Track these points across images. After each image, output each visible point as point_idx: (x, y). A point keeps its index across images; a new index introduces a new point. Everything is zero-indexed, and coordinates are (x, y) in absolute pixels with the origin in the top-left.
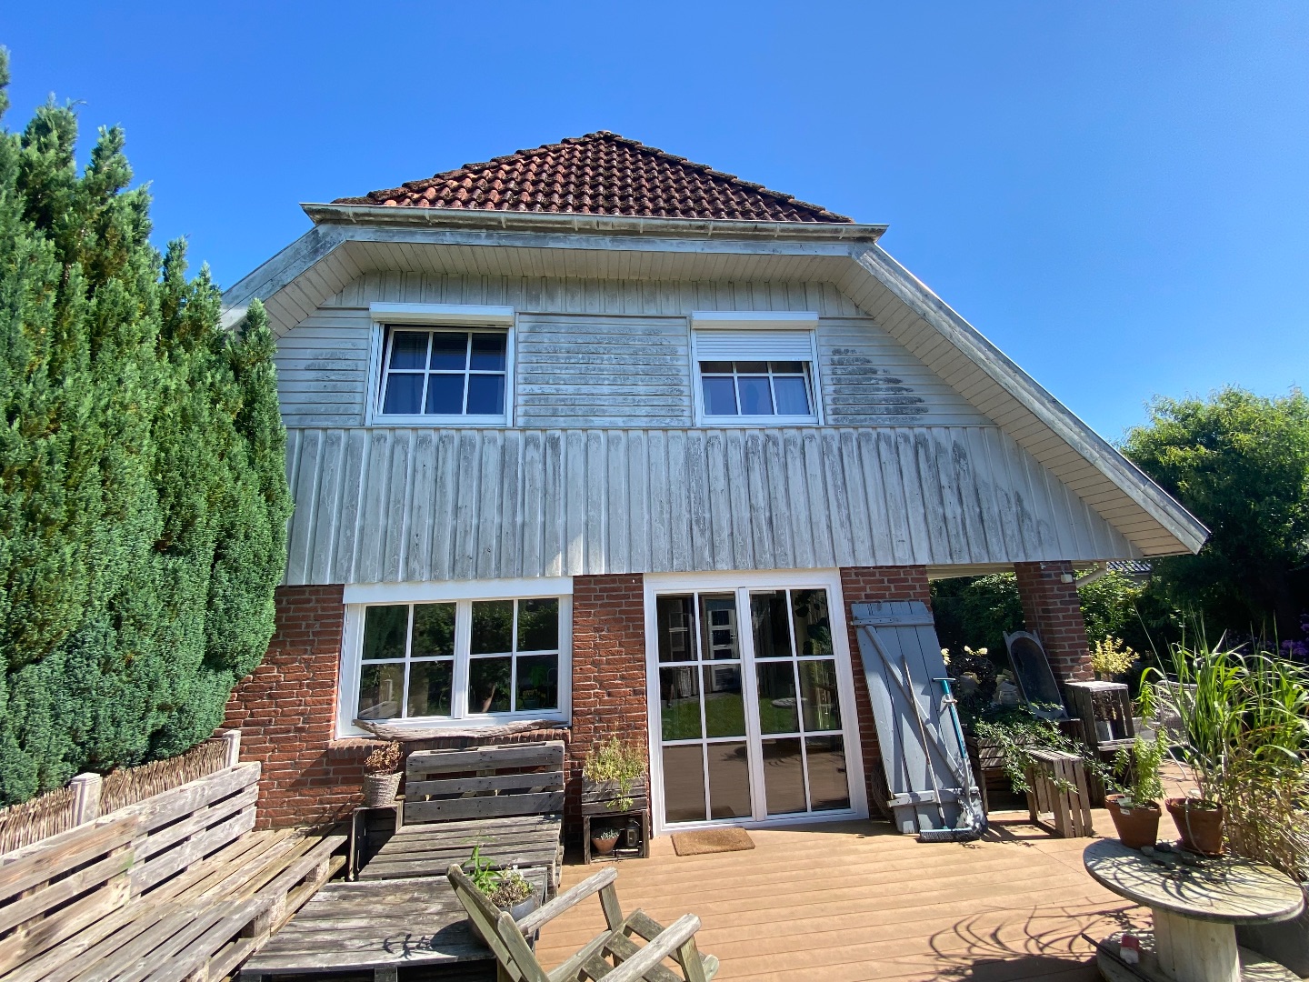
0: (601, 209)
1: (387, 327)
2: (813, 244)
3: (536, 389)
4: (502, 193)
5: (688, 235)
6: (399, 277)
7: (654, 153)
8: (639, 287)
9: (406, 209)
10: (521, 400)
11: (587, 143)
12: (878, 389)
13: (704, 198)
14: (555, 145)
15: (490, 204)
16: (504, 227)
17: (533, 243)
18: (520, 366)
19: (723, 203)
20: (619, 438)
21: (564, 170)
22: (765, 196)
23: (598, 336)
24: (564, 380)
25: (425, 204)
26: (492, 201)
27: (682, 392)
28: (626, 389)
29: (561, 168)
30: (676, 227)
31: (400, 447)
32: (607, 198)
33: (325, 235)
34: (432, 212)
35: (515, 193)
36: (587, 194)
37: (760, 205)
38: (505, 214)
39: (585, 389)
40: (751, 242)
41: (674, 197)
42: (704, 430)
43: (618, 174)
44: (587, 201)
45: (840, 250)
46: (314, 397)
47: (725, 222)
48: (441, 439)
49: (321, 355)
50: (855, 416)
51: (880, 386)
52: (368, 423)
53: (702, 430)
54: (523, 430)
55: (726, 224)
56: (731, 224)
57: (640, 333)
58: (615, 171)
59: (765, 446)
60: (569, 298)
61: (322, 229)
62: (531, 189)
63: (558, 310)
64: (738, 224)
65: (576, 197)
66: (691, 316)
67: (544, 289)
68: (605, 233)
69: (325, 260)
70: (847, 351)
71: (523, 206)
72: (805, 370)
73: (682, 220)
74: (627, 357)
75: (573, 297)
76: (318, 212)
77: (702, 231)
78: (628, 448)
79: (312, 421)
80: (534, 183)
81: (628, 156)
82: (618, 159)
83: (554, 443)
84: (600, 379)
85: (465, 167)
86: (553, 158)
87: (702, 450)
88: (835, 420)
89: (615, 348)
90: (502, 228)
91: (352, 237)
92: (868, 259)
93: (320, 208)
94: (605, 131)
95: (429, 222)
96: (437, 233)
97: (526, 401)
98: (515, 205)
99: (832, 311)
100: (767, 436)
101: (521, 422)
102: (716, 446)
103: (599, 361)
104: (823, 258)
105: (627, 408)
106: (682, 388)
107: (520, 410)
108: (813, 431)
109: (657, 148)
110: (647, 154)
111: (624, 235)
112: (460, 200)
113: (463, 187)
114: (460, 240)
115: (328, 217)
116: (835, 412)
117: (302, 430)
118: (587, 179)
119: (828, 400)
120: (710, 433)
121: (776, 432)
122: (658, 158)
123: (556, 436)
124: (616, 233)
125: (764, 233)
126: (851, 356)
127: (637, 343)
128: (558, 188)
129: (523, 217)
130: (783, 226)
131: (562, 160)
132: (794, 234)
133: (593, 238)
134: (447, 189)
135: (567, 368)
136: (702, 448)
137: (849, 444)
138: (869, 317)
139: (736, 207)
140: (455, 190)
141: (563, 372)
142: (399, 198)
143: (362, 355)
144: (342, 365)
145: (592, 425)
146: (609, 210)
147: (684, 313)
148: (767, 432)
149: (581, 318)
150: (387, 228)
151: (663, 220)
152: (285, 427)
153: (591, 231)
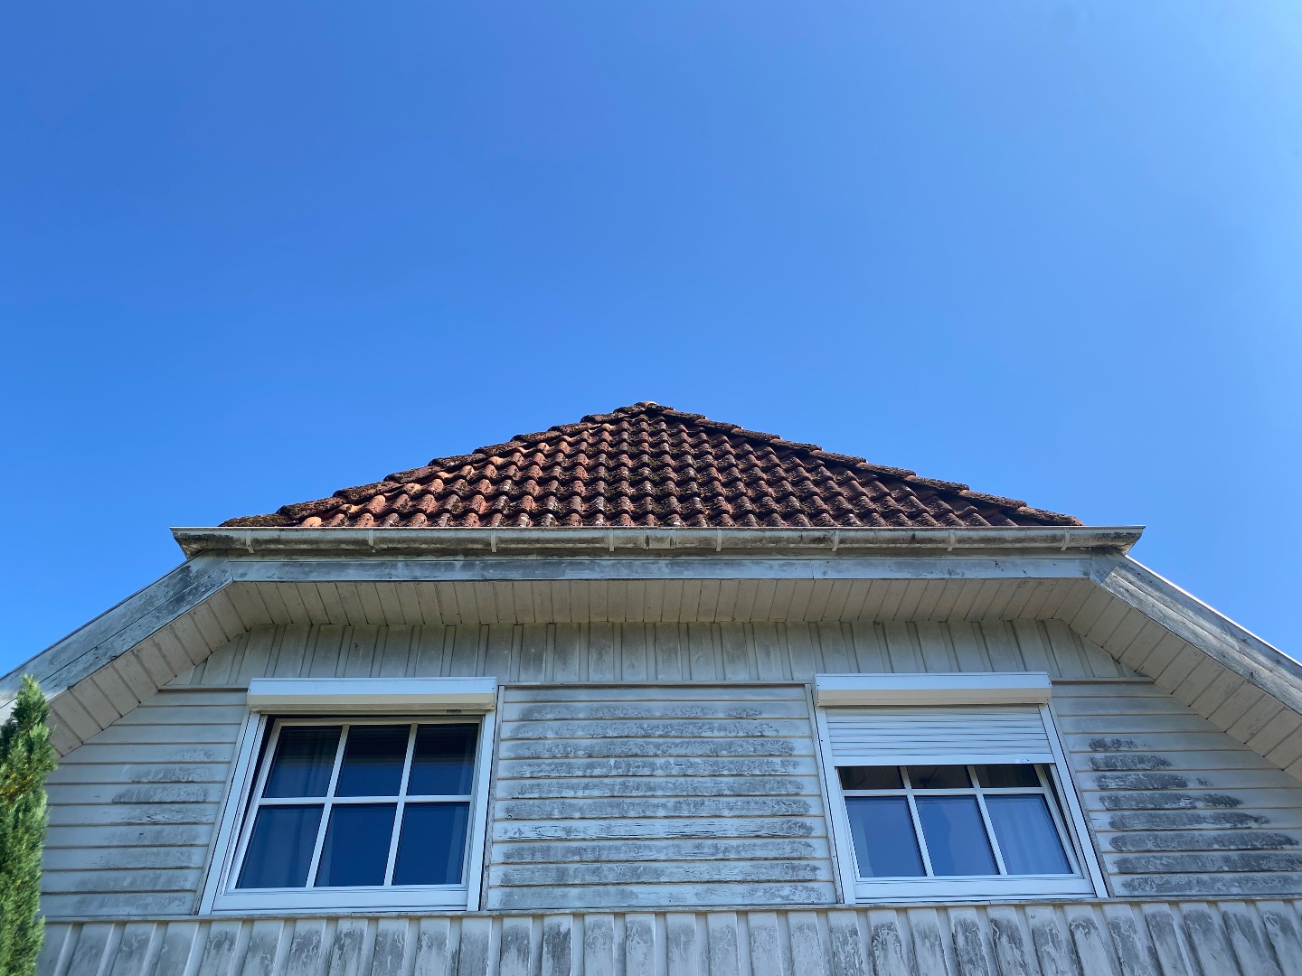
0: (651, 516)
1: (271, 719)
2: (1017, 559)
3: (528, 830)
4: (491, 498)
5: (797, 552)
6: (305, 636)
7: (727, 431)
8: (716, 635)
9: (339, 531)
10: (497, 853)
11: (622, 420)
12: (1199, 820)
13: (816, 494)
14: (571, 426)
15: (473, 517)
16: (494, 550)
17: (539, 574)
18: (500, 784)
19: (850, 500)
20: (688, 932)
21: (587, 461)
22: (919, 487)
23: (645, 724)
24: (581, 809)
25: (368, 521)
26: (476, 512)
27: (809, 829)
28: (698, 826)
29: (583, 459)
30: (778, 540)
31: (258, 960)
32: (658, 499)
33: (200, 574)
34: (378, 534)
35: (512, 498)
36: (626, 495)
37: (911, 501)
38: (496, 532)
39: (621, 827)
40: (910, 559)
41: (766, 494)
42: (862, 910)
43: (672, 462)
44: (628, 505)
45: (1069, 569)
46: (116, 857)
47: (858, 531)
48: (337, 939)
49: (148, 773)
50: (1166, 877)
51: (1202, 813)
52: (205, 910)
53: (858, 910)
54: (498, 917)
55: (860, 534)
56: (871, 534)
57: (722, 715)
58: (668, 459)
59: (994, 946)
60: (594, 655)
61: (197, 565)
62: (537, 490)
63: (574, 680)
64: (882, 533)
65: (608, 500)
66: (813, 683)
67: (551, 646)
68: (659, 553)
69: (192, 614)
70: (1118, 743)
71: (525, 518)
72: (1043, 781)
73: (787, 530)
74: (698, 760)
75: (600, 656)
76: (197, 539)
77: (822, 546)
78: (709, 951)
79: (102, 906)
80: (542, 482)
81: (685, 436)
82: (670, 441)
83: (558, 944)
84: (647, 806)
85: (435, 462)
86: (570, 444)
87: (864, 957)
88: (1126, 885)
89: (676, 745)
90: (490, 553)
91: (243, 575)
92: (1119, 581)
93: (201, 533)
94: (648, 403)
95: (372, 548)
96: (382, 564)
97: (508, 856)
98: (512, 518)
99: (1073, 671)
100: (995, 922)
101: (495, 899)
102: (891, 947)
103: (647, 771)
104: (1040, 581)
105: (704, 867)
106: (808, 821)
107: (496, 874)
108: (1087, 912)
109: (730, 422)
110: (716, 431)
111: (689, 554)
112: (424, 512)
113: (430, 492)
114: (418, 573)
115: (211, 545)
116: (1124, 869)
117: (79, 925)
118: (626, 472)
119: (1104, 843)
120: (875, 918)
121: (1012, 916)
122: (732, 437)
123: (563, 929)
124: (676, 553)
125: (929, 546)
126: (1125, 753)
127: (716, 733)
128: (580, 487)
129: (526, 535)
130: (959, 533)
131: (584, 446)
132: (982, 546)
133: (638, 562)
134: (405, 496)
135: (586, 787)
136: (863, 951)
137: (1169, 939)
138: (1142, 679)
139: (872, 506)
140: (418, 497)
141: (580, 793)
142: (327, 514)
143: (219, 772)
144: (181, 792)
145: (634, 902)
146: (665, 519)
147: (799, 677)
148: (994, 913)
149: (615, 691)
150: (302, 560)
151: (754, 532)
152: (43, 920)
153: (636, 551)
